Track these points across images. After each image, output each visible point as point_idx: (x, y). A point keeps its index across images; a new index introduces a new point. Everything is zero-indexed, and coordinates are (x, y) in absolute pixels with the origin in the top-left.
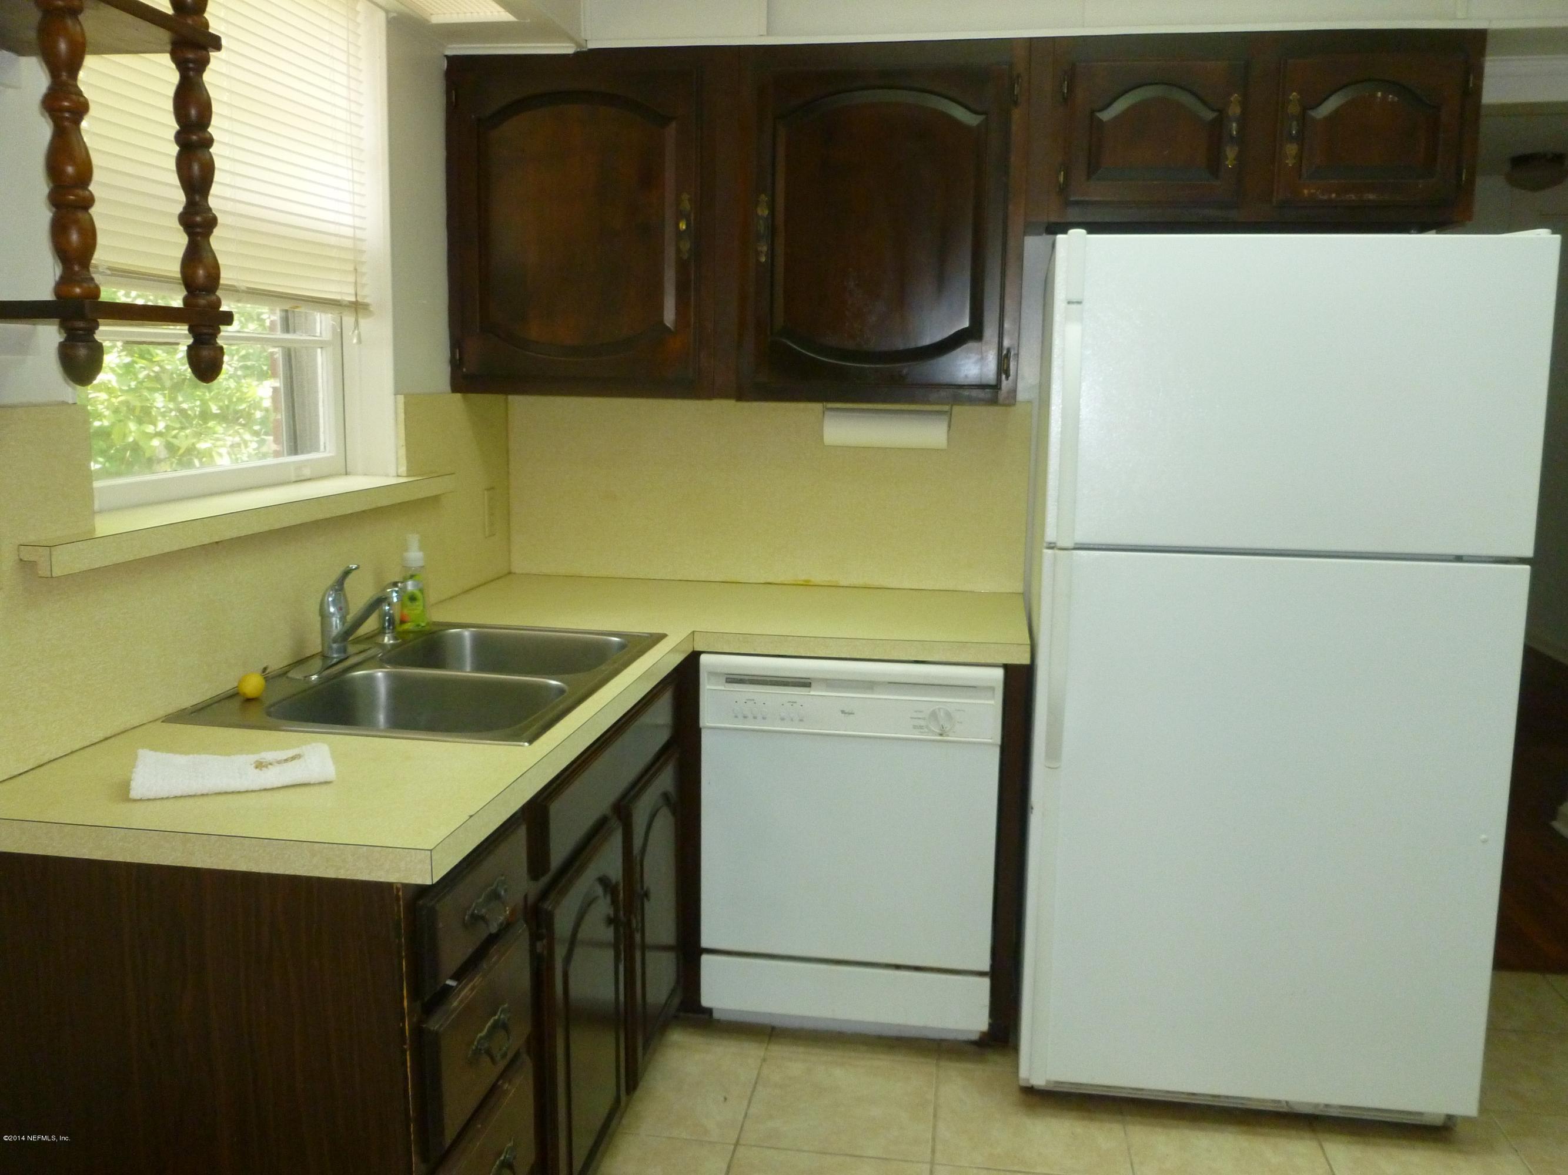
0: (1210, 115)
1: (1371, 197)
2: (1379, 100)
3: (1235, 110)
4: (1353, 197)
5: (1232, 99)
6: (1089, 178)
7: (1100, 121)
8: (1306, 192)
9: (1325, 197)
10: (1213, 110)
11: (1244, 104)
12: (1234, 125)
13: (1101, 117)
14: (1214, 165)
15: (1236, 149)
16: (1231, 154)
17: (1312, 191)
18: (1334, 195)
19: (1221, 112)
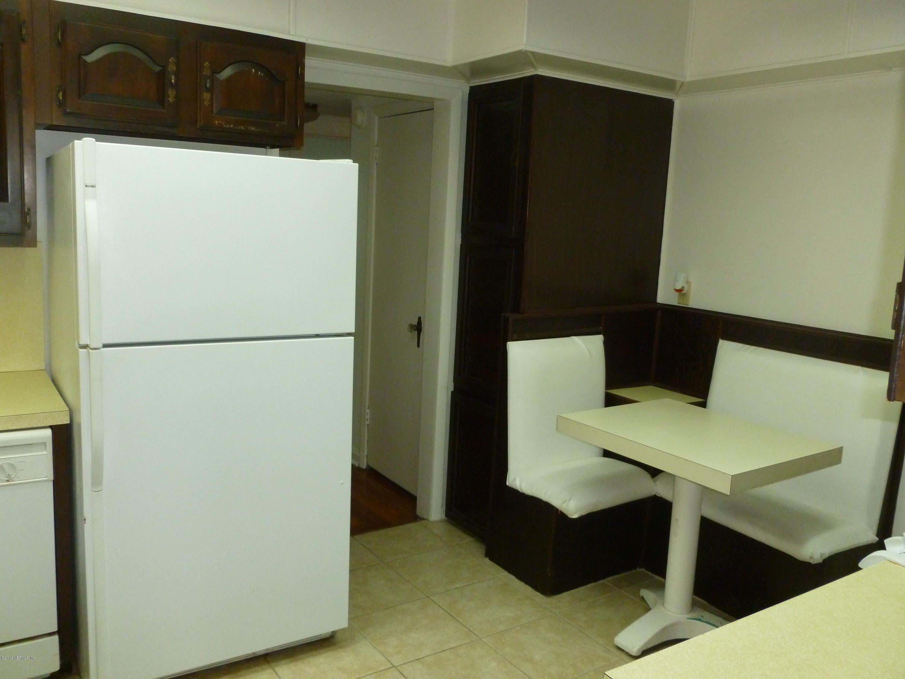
0: (158, 69)
1: (253, 129)
2: (253, 73)
3: (172, 68)
4: (243, 128)
5: (170, 60)
6: (79, 97)
7: (85, 61)
8: (216, 122)
9: (228, 126)
10: (159, 66)
11: (178, 64)
12: (173, 77)
13: (86, 59)
14: (162, 99)
15: (175, 92)
16: (171, 95)
17: (220, 122)
18: (232, 126)
19: (164, 67)
